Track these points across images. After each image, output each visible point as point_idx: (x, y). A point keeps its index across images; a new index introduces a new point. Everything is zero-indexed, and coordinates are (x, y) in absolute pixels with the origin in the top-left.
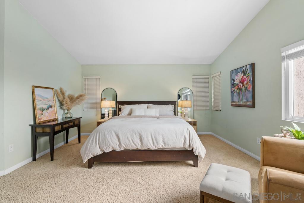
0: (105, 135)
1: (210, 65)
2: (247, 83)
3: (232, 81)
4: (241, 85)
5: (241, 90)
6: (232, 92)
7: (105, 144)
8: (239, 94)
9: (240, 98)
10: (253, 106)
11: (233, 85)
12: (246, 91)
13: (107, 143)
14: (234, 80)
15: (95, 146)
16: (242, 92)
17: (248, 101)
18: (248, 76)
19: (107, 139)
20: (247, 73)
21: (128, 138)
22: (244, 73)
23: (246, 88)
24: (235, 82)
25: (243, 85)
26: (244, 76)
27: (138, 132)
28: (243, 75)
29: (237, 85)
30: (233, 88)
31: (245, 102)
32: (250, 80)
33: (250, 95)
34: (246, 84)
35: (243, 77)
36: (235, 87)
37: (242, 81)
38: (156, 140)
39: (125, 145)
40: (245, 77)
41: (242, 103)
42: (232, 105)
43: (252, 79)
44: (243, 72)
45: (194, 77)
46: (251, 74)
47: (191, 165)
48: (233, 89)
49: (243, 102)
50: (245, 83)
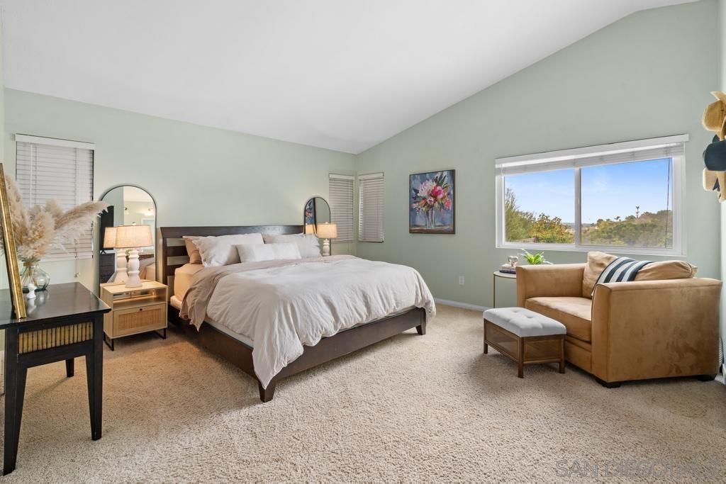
0: (305, 306)
1: (356, 157)
2: (444, 197)
3: (413, 192)
4: (432, 199)
5: (431, 207)
6: (411, 210)
7: (313, 325)
8: (427, 214)
9: (430, 220)
10: (453, 232)
11: (414, 197)
12: (442, 210)
13: (316, 325)
14: (417, 191)
15: (292, 337)
16: (434, 212)
17: (444, 224)
18: (446, 187)
19: (314, 315)
20: (444, 183)
21: (347, 304)
22: (439, 182)
23: (442, 206)
24: (418, 195)
25: (436, 200)
26: (437, 186)
27: (359, 289)
28: (435, 184)
29: (424, 199)
30: (415, 203)
31: (439, 226)
32: (449, 194)
33: (448, 216)
34: (442, 199)
35: (435, 188)
36: (418, 202)
37: (434, 194)
38: (387, 298)
39: (345, 319)
40: (439, 188)
41: (433, 227)
42: (411, 232)
43: (452, 193)
44: (436, 180)
45: (332, 176)
46: (450, 185)
47: (415, 334)
48: (415, 206)
49: (435, 226)
50: (440, 197)
